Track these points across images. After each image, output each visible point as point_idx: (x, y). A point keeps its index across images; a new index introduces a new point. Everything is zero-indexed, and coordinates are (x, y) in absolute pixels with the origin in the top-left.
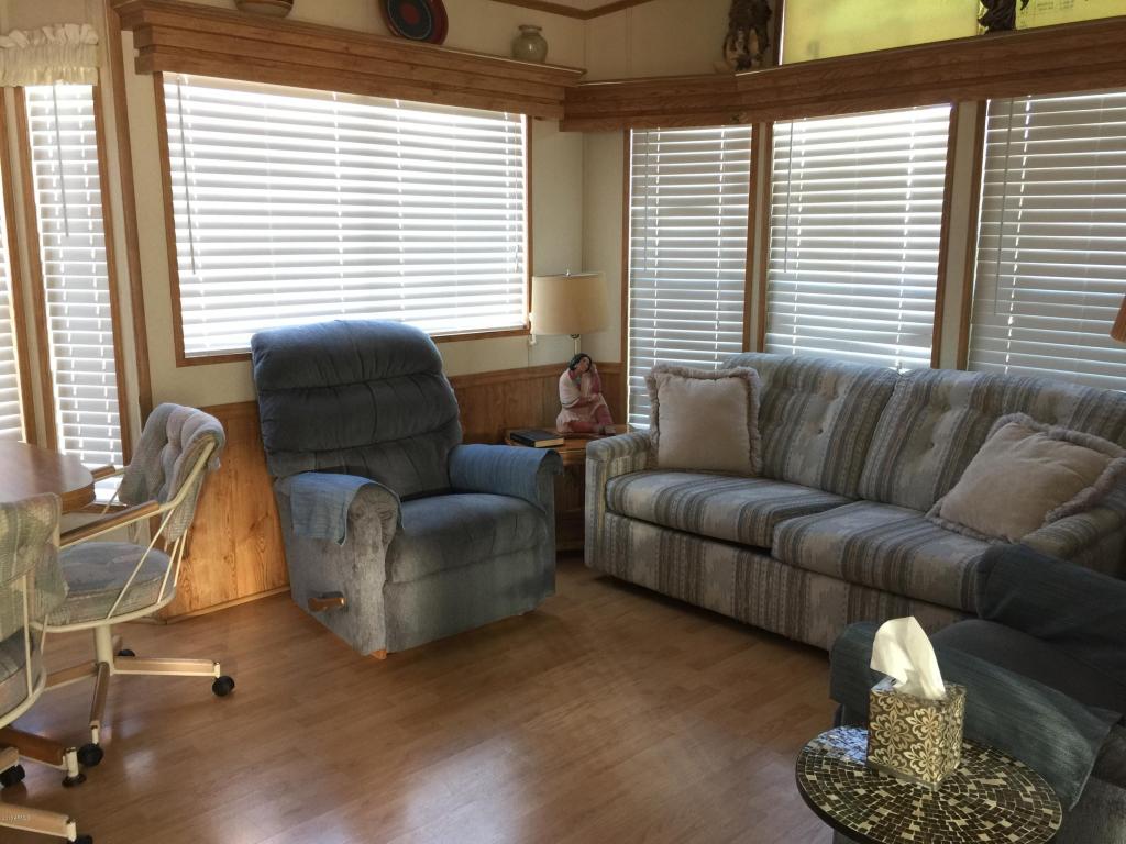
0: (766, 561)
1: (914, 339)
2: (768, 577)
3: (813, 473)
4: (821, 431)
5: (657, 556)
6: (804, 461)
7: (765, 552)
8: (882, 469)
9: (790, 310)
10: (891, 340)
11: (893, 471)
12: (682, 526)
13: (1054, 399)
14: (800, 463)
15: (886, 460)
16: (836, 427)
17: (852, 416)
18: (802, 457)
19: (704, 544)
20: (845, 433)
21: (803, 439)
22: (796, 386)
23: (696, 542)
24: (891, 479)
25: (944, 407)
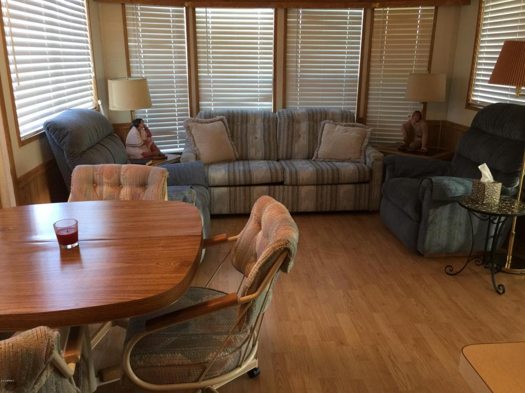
0: (281, 187)
1: (266, 99)
2: (283, 193)
3: (260, 154)
4: (256, 138)
5: (228, 199)
6: (256, 150)
7: (282, 183)
8: (287, 147)
9: (210, 91)
10: (256, 100)
11: (292, 147)
12: (242, 183)
13: (334, 114)
14: (254, 151)
15: (288, 144)
16: (264, 135)
17: (269, 130)
18: (254, 149)
19: (252, 188)
20: (269, 136)
21: (252, 142)
22: (238, 122)
23: (247, 188)
24: (291, 150)
25: (299, 122)
